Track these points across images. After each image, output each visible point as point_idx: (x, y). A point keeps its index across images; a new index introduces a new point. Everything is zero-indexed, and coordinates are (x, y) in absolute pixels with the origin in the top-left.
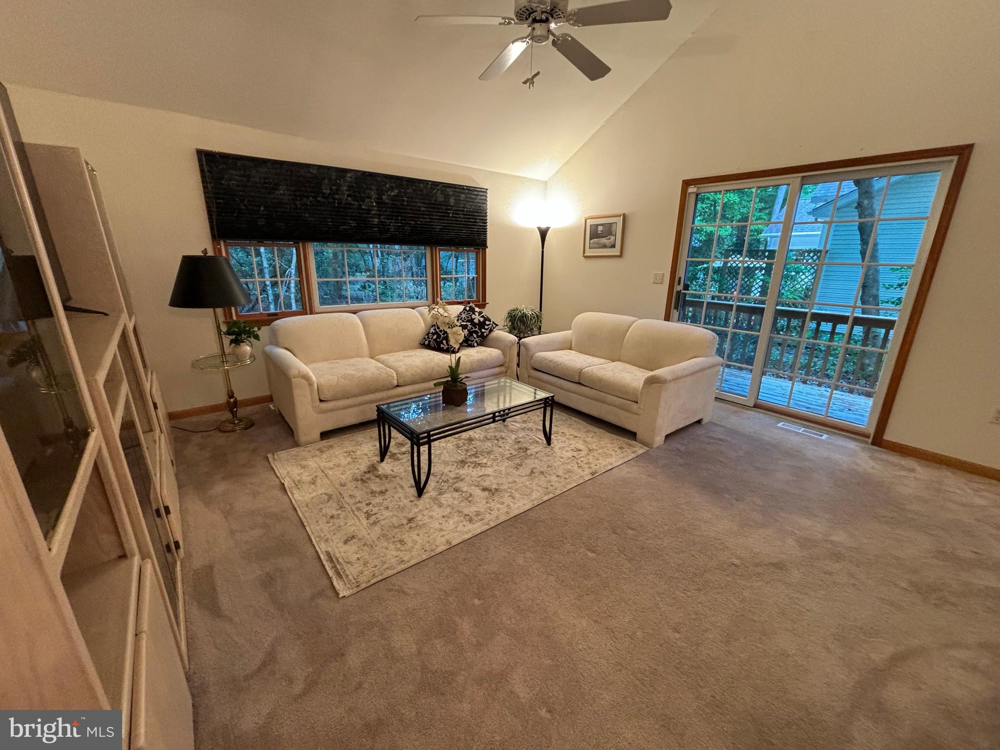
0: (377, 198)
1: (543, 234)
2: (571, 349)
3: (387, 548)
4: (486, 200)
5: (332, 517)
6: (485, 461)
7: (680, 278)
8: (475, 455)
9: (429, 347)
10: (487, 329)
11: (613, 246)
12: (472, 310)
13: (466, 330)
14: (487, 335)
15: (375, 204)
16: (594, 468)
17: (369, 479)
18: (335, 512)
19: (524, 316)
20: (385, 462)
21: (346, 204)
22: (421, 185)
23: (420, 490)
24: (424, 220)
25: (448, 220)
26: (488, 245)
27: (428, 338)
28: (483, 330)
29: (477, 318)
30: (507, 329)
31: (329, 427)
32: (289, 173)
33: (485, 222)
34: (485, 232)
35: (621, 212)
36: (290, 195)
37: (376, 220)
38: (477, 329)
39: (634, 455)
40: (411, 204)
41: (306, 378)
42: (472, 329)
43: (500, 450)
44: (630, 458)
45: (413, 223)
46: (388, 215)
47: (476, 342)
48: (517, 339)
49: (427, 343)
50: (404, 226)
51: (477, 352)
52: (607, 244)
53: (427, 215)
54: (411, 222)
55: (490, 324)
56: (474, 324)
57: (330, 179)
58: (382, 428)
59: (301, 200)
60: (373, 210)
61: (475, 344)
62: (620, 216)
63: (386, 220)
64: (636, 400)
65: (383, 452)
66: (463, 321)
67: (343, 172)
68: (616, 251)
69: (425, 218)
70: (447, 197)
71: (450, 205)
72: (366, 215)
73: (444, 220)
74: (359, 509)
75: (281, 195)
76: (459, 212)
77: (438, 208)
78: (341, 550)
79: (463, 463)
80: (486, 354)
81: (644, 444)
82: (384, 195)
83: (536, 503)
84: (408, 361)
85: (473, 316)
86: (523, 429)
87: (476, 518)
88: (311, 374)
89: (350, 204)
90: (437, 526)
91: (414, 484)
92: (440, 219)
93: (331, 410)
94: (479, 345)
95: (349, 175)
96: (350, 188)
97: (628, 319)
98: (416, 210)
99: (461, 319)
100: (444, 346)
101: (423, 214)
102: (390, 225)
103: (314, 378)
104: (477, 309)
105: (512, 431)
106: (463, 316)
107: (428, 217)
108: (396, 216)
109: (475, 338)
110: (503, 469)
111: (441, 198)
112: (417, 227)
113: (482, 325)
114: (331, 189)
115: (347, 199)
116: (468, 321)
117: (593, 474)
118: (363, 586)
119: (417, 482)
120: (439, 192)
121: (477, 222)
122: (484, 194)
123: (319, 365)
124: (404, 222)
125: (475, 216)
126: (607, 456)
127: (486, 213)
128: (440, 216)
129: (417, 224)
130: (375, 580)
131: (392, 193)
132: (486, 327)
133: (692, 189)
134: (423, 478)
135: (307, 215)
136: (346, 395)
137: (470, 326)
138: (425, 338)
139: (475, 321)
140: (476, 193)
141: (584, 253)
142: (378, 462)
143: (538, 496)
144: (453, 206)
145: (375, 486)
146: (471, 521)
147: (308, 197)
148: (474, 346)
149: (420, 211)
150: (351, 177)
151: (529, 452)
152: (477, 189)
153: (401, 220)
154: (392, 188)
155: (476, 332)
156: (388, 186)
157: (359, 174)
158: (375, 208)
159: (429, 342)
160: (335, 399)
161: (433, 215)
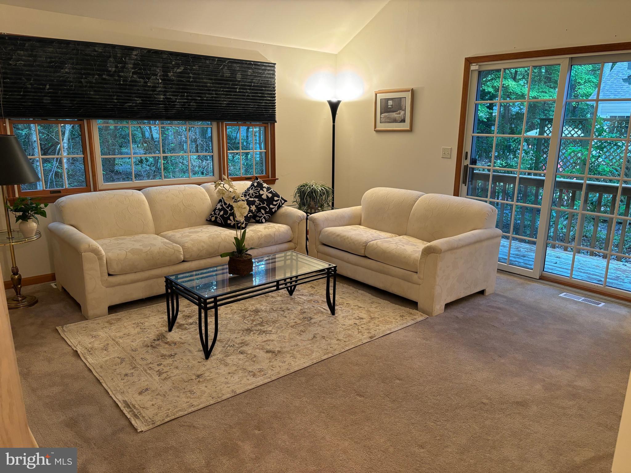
0: (163, 76)
1: (334, 107)
2: (360, 225)
3: (178, 397)
4: (274, 74)
5: (126, 375)
6: (270, 329)
7: (467, 153)
8: (261, 324)
9: (215, 223)
10: (275, 205)
11: (403, 121)
12: (260, 186)
13: (254, 206)
14: (275, 211)
15: (160, 81)
16: (373, 332)
17: (159, 345)
18: (129, 372)
19: (313, 191)
20: (173, 331)
21: (131, 81)
22: (208, 62)
23: (207, 353)
24: (210, 96)
25: (234, 95)
26: (277, 119)
27: (215, 214)
28: (271, 206)
29: (265, 194)
30: (297, 205)
31: (117, 301)
32: (75, 51)
33: (273, 96)
34: (273, 107)
35: (410, 87)
36: (75, 73)
37: (162, 97)
38: (265, 205)
39: (413, 322)
40: (197, 80)
41: (96, 252)
42: (260, 204)
43: (285, 319)
44: (409, 324)
45: (199, 98)
46: (174, 92)
47: (264, 218)
48: (305, 214)
49: (213, 219)
50: (190, 102)
51: (265, 228)
52: (397, 118)
53: (213, 90)
54: (197, 98)
55: (279, 200)
56: (262, 200)
57: (115, 57)
58: (170, 302)
59: (86, 78)
60: (158, 87)
61: (264, 221)
62: (409, 91)
63: (171, 97)
64: (415, 271)
65: (171, 323)
66: (251, 197)
67: (128, 50)
68: (406, 126)
69: (212, 94)
70: (234, 72)
71: (236, 81)
72: (151, 93)
73: (231, 95)
74: (151, 368)
75: (67, 73)
76: (246, 87)
77: (226, 84)
78: (135, 399)
79: (249, 330)
80: (274, 230)
81: (424, 312)
82: (170, 72)
83: (315, 361)
84: (194, 236)
85: (261, 192)
86: (309, 301)
87: (259, 374)
88: (101, 248)
89: (136, 81)
90: (223, 380)
91: (202, 348)
92: (226, 95)
93: (119, 284)
94: (267, 221)
95: (135, 53)
96: (135, 65)
97: (415, 193)
98: (202, 86)
99: (249, 195)
100: (231, 222)
101: (209, 90)
102: (175, 102)
103: (103, 252)
104: (265, 185)
105: (298, 303)
106: (251, 192)
107: (214, 92)
108: (182, 92)
109: (263, 214)
110: (287, 335)
111: (227, 74)
112: (203, 103)
113: (270, 201)
114: (116, 67)
115: (132, 77)
116: (256, 197)
117: (371, 337)
118: (159, 423)
119: (205, 345)
120: (226, 68)
121: (265, 97)
122: (272, 68)
123: (107, 241)
124: (189, 98)
125: (262, 90)
126: (387, 322)
127: (274, 88)
128: (226, 91)
129: (203, 100)
130: (169, 419)
131: (178, 70)
132: (275, 203)
133: (474, 67)
134: (210, 344)
135: (92, 93)
136: (133, 269)
137: (258, 202)
138: (211, 214)
139: (263, 197)
140: (263, 68)
141: (375, 127)
142: (166, 331)
143: (317, 355)
144: (239, 81)
145: (164, 350)
146: (254, 375)
147: (94, 75)
148: (262, 223)
149: (206, 87)
150: (136, 55)
151: (313, 321)
152: (265, 64)
153: (187, 96)
154: (178, 66)
155: (264, 208)
156: (173, 63)
157: (145, 52)
158: (161, 85)
159: (216, 218)
160: (123, 272)
161: (220, 91)
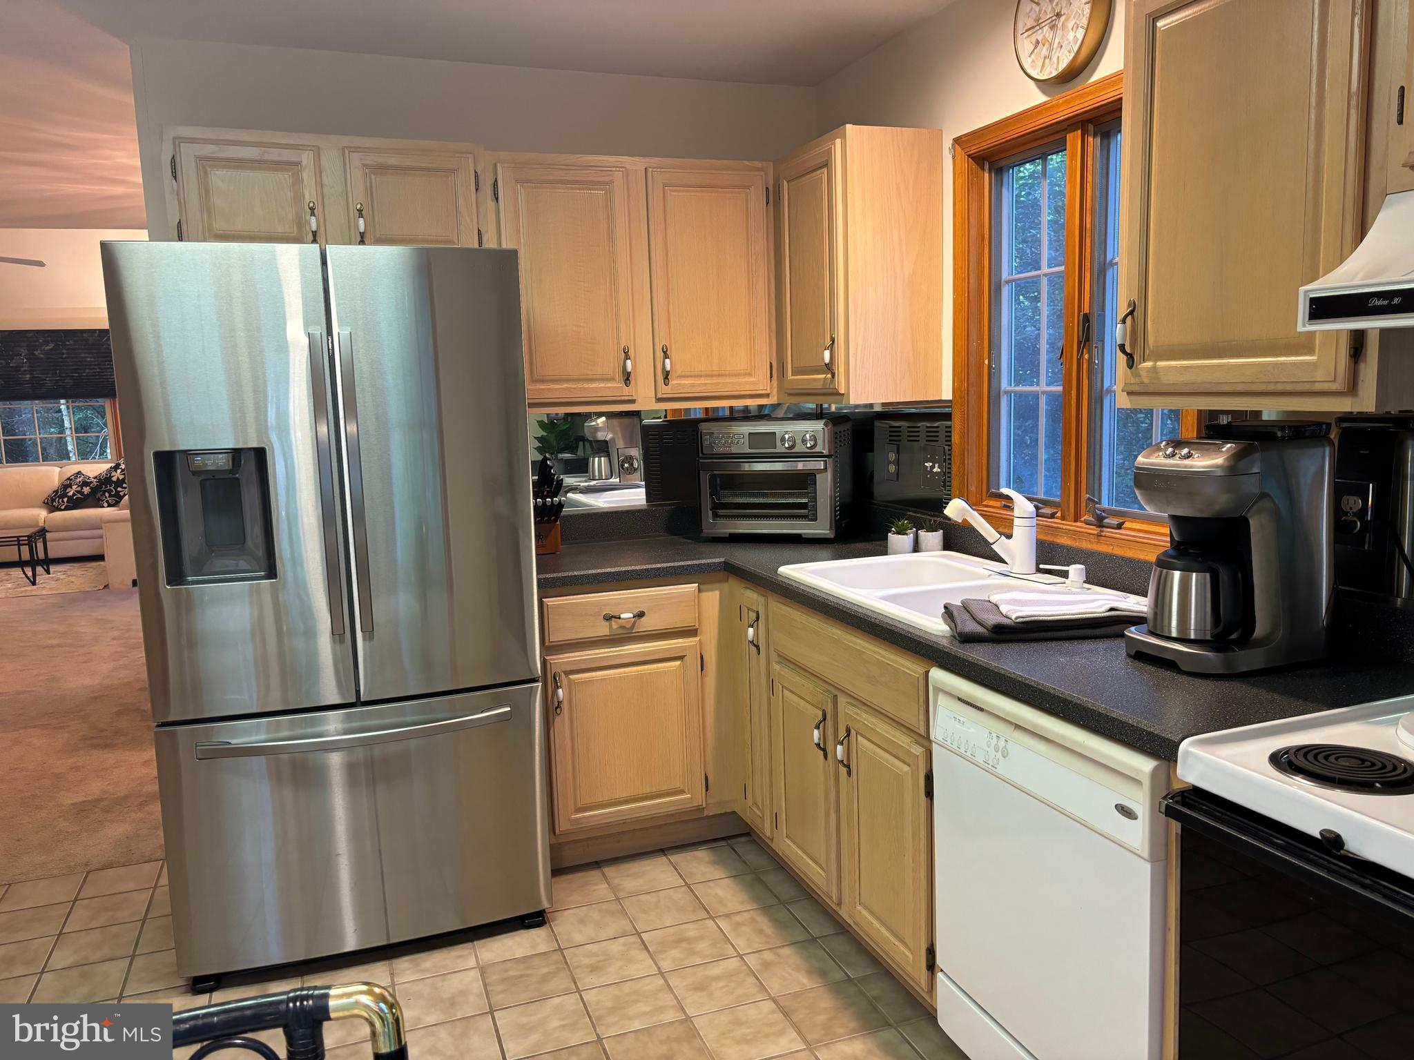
0: (28, 354)
9: (48, 506)
22: (85, 335)
28: (119, 489)
29: (118, 476)
37: (28, 376)
38: (111, 488)
40: (73, 356)
45: (77, 375)
46: (43, 370)
47: (107, 502)
49: (47, 500)
50: (65, 380)
54: (74, 375)
60: (23, 367)
61: (106, 505)
63: (40, 376)
72: (15, 373)
82: (37, 351)
85: (114, 474)
94: (111, 505)
102: (45, 380)
108: (53, 370)
112: (82, 379)
113: (119, 483)
124: (63, 375)
129: (82, 376)
131: (47, 348)
132: (125, 486)
153: (60, 373)
154: (46, 343)
155: (109, 491)
156: (41, 340)
158: (26, 365)
161: (105, 365)
